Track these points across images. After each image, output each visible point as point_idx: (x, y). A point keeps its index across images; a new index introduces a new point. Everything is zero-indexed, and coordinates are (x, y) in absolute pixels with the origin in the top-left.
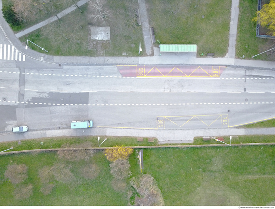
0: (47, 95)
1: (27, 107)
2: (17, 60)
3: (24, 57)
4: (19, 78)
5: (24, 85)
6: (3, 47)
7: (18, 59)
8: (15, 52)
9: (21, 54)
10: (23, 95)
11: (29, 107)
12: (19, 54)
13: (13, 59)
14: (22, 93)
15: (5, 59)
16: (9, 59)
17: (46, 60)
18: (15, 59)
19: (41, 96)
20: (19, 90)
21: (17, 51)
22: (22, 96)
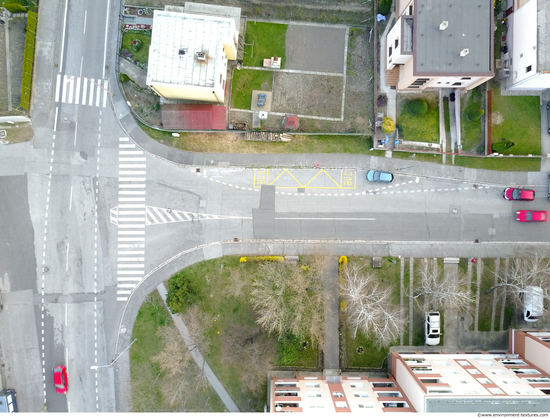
0: (59, 341)
1: (37, 309)
2: (119, 286)
3: (125, 299)
4: (87, 291)
5: (75, 302)
6: (140, 262)
7: (119, 289)
8: (133, 282)
9: (129, 292)
10: (56, 301)
11: (36, 312)
12: (129, 289)
13: (119, 279)
14: (60, 298)
15: (119, 266)
16: (119, 272)
17: (121, 336)
18: (120, 283)
19: (56, 332)
20: (66, 293)
21: (134, 286)
22: (55, 298)
